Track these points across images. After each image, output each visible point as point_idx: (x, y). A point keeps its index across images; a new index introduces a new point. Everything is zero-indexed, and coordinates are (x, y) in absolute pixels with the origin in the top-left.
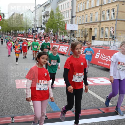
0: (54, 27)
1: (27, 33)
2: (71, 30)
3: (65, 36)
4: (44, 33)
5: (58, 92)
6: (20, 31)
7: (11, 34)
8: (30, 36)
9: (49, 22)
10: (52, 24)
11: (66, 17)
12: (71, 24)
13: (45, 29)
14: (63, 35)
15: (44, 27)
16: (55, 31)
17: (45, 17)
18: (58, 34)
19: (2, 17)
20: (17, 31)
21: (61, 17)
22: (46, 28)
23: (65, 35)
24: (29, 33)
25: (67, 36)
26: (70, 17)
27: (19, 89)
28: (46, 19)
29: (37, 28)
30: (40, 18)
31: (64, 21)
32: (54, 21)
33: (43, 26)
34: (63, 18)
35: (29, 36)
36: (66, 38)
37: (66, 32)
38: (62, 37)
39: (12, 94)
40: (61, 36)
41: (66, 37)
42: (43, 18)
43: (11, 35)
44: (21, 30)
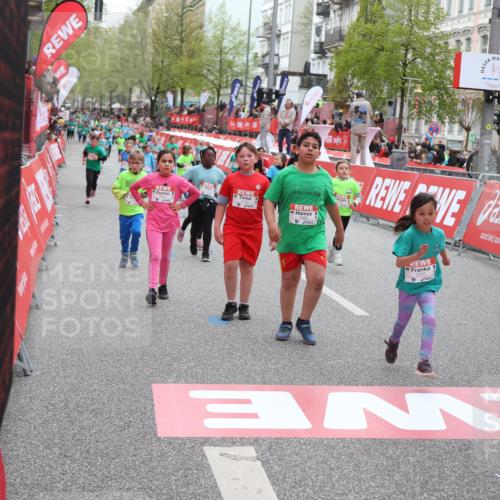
0: (380, 71)
1: (222, 107)
2: (488, 93)
3: (443, 123)
4: (318, 105)
5: (406, 475)
6: (182, 93)
7: (130, 110)
8: (240, 125)
9: (350, 45)
10: (372, 52)
11: (454, 13)
12: (488, 56)
13: (329, 85)
14: (435, 119)
15: (320, 72)
16: (384, 95)
17: (332, 15)
18: (405, 113)
19: (91, 17)
20: (164, 93)
21: (427, 12)
22: (331, 76)
23: (447, 120)
24: (231, 103)
25: (456, 127)
26: (480, 13)
27: (170, 441)
28: (334, 22)
29: (279, 79)
30: (304, 20)
31: (445, 36)
32: (383, 34)
33: (318, 68)
34: (437, 18)
35: (232, 124)
36: (450, 137)
37: (454, 103)
38: (424, 129)
39: (132, 473)
40: (418, 125)
41: (451, 131)
42: (317, 19)
43: (130, 119)
44: (188, 91)
